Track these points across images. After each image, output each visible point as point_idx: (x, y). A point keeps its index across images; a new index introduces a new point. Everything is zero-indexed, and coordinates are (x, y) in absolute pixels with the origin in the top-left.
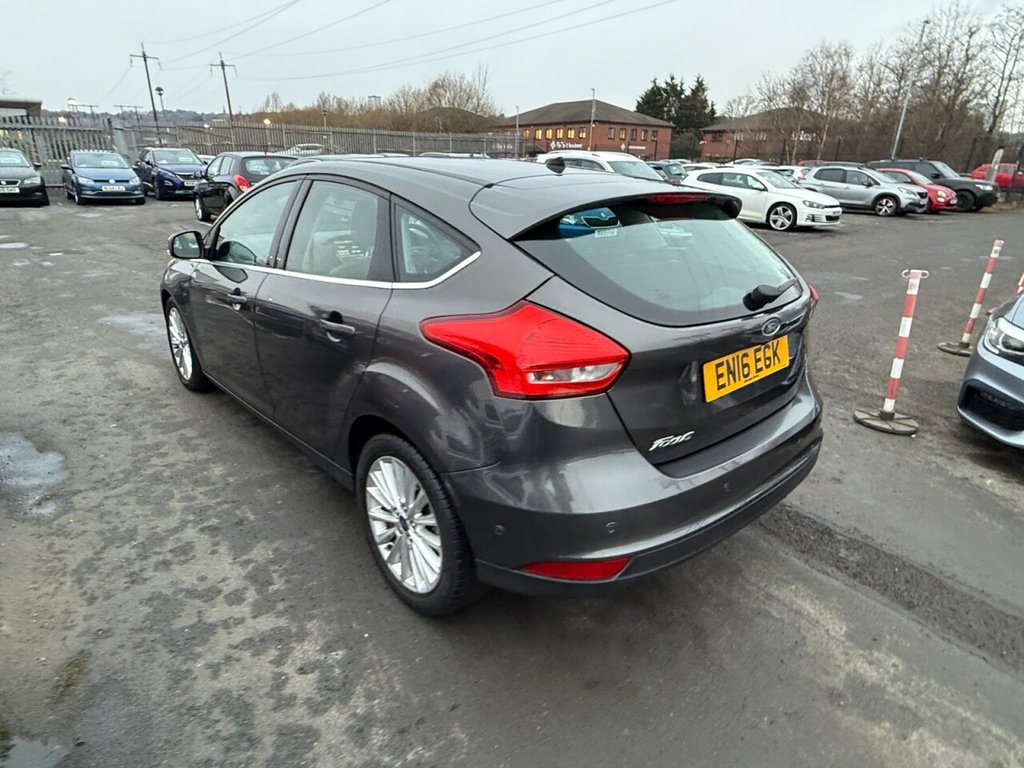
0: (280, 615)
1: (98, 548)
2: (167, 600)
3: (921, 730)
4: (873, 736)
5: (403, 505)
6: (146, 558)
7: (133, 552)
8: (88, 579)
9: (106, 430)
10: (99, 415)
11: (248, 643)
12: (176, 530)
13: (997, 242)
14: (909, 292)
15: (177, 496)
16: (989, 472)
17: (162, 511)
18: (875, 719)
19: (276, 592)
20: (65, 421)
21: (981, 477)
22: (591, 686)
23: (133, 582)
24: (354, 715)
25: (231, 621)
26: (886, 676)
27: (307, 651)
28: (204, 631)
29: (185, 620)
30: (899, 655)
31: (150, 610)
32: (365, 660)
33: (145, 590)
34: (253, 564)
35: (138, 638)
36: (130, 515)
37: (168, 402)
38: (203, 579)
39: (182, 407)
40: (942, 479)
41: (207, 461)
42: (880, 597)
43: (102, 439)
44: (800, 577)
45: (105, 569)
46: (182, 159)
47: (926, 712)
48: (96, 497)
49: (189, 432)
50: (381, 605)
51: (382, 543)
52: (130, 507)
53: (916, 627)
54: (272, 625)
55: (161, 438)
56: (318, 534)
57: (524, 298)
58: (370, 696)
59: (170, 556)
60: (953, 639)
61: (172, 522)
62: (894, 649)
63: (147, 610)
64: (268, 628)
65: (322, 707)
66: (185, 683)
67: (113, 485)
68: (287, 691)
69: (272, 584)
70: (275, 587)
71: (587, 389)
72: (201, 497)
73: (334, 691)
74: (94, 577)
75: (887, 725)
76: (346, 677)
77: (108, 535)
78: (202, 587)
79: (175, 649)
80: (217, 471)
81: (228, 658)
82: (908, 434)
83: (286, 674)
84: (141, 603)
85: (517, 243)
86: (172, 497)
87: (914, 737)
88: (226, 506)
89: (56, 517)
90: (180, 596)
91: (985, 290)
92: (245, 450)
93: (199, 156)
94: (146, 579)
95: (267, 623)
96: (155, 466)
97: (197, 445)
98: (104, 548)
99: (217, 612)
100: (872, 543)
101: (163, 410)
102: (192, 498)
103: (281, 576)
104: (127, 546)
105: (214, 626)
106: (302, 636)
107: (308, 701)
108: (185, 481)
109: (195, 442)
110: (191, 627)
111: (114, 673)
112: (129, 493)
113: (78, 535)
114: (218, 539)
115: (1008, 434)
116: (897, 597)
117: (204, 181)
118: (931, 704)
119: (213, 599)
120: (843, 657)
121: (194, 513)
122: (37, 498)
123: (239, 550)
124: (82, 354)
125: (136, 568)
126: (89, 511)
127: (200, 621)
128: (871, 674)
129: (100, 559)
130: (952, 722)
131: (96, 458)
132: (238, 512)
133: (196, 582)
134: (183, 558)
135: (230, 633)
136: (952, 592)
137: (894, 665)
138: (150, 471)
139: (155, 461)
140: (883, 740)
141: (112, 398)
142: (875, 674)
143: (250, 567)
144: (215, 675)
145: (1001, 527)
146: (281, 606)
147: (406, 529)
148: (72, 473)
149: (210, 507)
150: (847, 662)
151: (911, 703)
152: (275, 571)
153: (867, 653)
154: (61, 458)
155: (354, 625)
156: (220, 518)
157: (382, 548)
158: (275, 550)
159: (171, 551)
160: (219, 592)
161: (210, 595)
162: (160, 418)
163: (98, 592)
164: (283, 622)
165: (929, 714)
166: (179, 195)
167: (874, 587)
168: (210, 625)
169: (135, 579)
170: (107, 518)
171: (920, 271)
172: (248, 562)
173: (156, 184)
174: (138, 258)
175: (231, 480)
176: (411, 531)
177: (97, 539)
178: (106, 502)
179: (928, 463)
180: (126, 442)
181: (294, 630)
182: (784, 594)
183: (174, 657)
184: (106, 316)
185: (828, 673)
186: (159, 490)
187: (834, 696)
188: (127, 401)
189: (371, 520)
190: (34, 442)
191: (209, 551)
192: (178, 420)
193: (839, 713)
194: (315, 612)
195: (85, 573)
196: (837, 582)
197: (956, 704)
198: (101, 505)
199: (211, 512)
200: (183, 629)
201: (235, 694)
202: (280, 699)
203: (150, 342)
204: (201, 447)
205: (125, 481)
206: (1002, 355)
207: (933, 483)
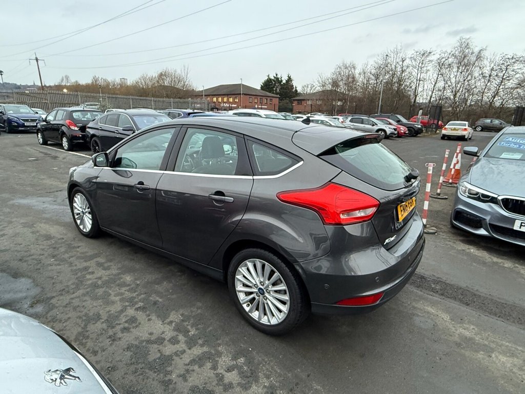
0: (202, 346)
1: (82, 325)
2: (137, 347)
3: (495, 353)
4: (479, 358)
5: (261, 282)
6: (113, 327)
7: (104, 326)
8: (87, 342)
9: (49, 263)
10: (40, 255)
11: (193, 362)
12: (122, 311)
13: (447, 150)
14: (428, 173)
15: (113, 294)
16: (471, 247)
17: (108, 303)
18: (477, 351)
19: (194, 335)
20: (20, 260)
21: (469, 249)
22: (362, 356)
23: (114, 340)
24: (265, 387)
25: (178, 352)
26: (473, 333)
27: (225, 360)
28: (166, 360)
29: (153, 355)
30: (473, 324)
31: (132, 353)
32: (256, 361)
33: (123, 343)
34: (174, 323)
35: (132, 368)
36: (91, 306)
37: (80, 245)
38: (151, 334)
39: (87, 247)
40: (455, 251)
41: (119, 274)
42: (455, 302)
43: (50, 268)
44: (421, 298)
45: (94, 336)
46: (22, 110)
47: (492, 345)
48: (66, 299)
49: (101, 260)
50: (250, 334)
51: (244, 303)
52: (89, 302)
53: (474, 313)
54: (200, 351)
55: (85, 264)
56: (199, 304)
57: (330, 181)
58: (268, 377)
59: (126, 325)
60: (489, 315)
61: (118, 307)
62: (470, 322)
63: (129, 354)
64: (200, 353)
65: (247, 386)
66: (171, 386)
67: (72, 291)
68: (226, 381)
69: (189, 331)
70: (192, 333)
71: (362, 219)
72: (127, 293)
73: (249, 378)
74: (89, 340)
75: (482, 352)
76: (251, 370)
77: (84, 318)
78: (153, 338)
79: (156, 370)
80: (128, 278)
81: (187, 371)
82: (434, 233)
83: (221, 374)
84: (124, 350)
85: (321, 157)
86: (110, 295)
87: (493, 356)
88: (143, 296)
89: (47, 313)
90: (144, 344)
91: (445, 170)
92: (137, 266)
93: (33, 109)
94: (120, 338)
95: (197, 351)
96: (90, 279)
97: (108, 266)
98: (86, 326)
99: (168, 349)
100: (442, 280)
101: (78, 249)
102: (122, 294)
103: (192, 327)
104: (99, 323)
105: (171, 356)
106: (219, 354)
107: (239, 384)
108: (112, 285)
109: (106, 265)
110: (159, 358)
111: (130, 388)
112: (84, 295)
113: (66, 321)
114: (148, 313)
115: (476, 230)
116: (461, 301)
117: (45, 123)
118: (493, 342)
119: (163, 343)
120: (454, 329)
121: (127, 301)
122: (28, 303)
123: (163, 317)
124: (10, 222)
125: (111, 333)
126: (66, 307)
127: (162, 355)
128: (467, 334)
129: (87, 331)
130: (503, 347)
131: (53, 278)
132: (151, 298)
133: (149, 336)
134: (134, 325)
135: (181, 358)
136: (480, 296)
137: (473, 329)
138: (90, 282)
139: (88, 277)
140: (483, 359)
141: (43, 245)
142: (468, 333)
143: (173, 324)
144: (185, 380)
145: (485, 268)
146: (200, 342)
147: (263, 294)
148: (42, 288)
149: (135, 298)
150: (456, 330)
151: (486, 343)
152: (187, 325)
153: (461, 325)
154: (30, 281)
155: (242, 345)
156: (143, 302)
157: (245, 306)
158: (182, 315)
159: (126, 322)
160: (164, 339)
161: (160, 341)
162: (78, 253)
163: (96, 349)
164: (205, 349)
165: (495, 346)
166: (22, 130)
167: (451, 298)
168: (168, 356)
169: (113, 339)
170: (78, 309)
171: (432, 164)
172: (171, 322)
173: (6, 124)
174: (14, 167)
175: (138, 282)
176: (267, 295)
177: (79, 321)
178: (74, 301)
179: (447, 245)
180: (64, 268)
181: (213, 352)
182: (419, 305)
183: (158, 374)
184: (13, 200)
185: (451, 336)
186: (100, 291)
187: (458, 345)
188: (54, 246)
189: (237, 293)
190: (8, 273)
191: (147, 319)
192: (89, 254)
193: (463, 351)
194: (219, 342)
195: (82, 339)
196: (436, 298)
197: (501, 340)
198: (70, 303)
199: (136, 300)
200: (155, 360)
201: (201, 387)
202: (225, 385)
203: (49, 213)
204: (112, 267)
205: (77, 288)
206: (469, 197)
207: (452, 252)
